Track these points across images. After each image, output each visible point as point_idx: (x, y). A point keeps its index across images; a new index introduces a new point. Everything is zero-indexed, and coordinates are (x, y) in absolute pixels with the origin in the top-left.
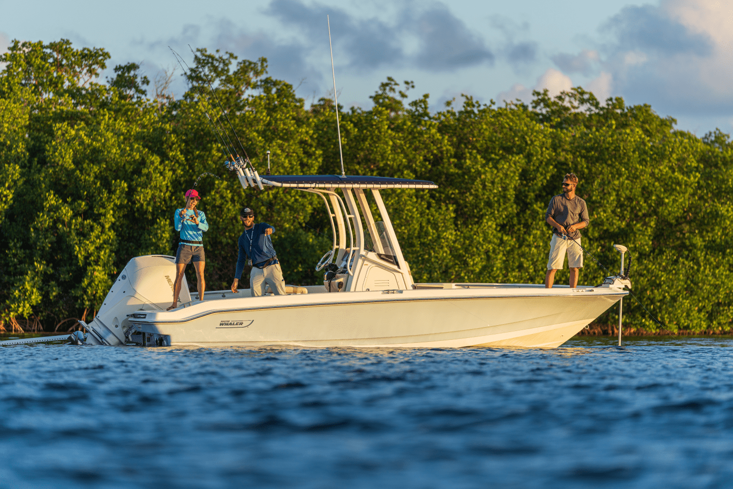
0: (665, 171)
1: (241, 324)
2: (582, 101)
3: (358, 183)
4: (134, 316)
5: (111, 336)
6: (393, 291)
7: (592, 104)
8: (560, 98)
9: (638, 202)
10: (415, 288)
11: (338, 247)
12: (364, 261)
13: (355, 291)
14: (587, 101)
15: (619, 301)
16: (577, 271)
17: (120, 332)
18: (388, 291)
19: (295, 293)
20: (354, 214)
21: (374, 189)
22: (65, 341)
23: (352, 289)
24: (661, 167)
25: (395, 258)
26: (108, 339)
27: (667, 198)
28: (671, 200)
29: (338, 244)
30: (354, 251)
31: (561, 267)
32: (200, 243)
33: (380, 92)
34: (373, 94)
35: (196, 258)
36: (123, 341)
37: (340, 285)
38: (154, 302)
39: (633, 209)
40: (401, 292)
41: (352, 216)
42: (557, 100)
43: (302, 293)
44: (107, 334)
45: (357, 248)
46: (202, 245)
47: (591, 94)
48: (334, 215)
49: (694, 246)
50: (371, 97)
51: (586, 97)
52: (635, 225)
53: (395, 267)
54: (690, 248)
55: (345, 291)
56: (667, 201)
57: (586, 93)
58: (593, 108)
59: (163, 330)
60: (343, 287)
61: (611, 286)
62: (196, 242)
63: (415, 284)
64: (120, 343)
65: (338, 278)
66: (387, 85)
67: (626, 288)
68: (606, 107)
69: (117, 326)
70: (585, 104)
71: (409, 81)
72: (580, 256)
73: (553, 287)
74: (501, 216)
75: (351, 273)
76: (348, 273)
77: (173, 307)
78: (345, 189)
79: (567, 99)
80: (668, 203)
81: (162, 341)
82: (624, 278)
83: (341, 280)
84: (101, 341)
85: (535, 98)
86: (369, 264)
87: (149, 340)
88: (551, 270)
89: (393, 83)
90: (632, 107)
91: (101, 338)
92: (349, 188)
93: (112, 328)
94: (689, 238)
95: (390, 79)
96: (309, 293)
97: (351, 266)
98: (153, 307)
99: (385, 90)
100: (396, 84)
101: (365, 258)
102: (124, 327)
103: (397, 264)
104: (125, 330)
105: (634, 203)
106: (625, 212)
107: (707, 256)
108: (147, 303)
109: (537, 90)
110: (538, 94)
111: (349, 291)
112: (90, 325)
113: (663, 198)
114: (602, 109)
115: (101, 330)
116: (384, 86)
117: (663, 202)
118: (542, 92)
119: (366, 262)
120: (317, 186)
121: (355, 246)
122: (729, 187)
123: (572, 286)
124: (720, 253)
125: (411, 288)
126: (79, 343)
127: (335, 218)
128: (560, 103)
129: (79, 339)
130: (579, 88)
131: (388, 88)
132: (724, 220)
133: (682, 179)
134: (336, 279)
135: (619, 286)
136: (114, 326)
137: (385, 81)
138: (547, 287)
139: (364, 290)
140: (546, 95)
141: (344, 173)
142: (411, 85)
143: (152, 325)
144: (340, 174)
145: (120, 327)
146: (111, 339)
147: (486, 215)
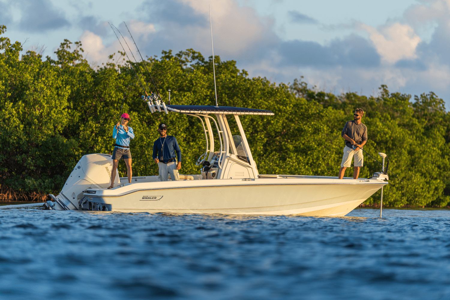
0: (272, 103)
1: (155, 198)
2: (193, 58)
3: (227, 111)
4: (88, 192)
5: (70, 204)
6: (249, 179)
7: (199, 60)
8: (179, 55)
9: (257, 123)
10: (259, 177)
11: (209, 151)
12: (229, 160)
13: (223, 179)
14: (197, 57)
15: (382, 188)
16: (359, 169)
17: (76, 202)
18: (246, 179)
19: (185, 179)
20: (223, 130)
21: (236, 115)
22: (41, 206)
23: (221, 177)
24: (270, 101)
25: (248, 158)
26: (68, 206)
27: (273, 120)
28: (275, 121)
29: (209, 149)
30: (223, 154)
31: (349, 166)
32: (128, 147)
33: (61, 49)
34: (57, 51)
35: (125, 157)
36: (78, 208)
37: (214, 174)
38: (98, 183)
39: (254, 126)
40: (254, 180)
41: (222, 132)
42: (177, 57)
43: (190, 179)
44: (68, 203)
45: (224, 152)
46: (129, 149)
47: (199, 54)
48: (207, 131)
49: (288, 149)
50: (55, 52)
51: (196, 55)
52: (257, 136)
53: (248, 164)
54: (286, 151)
55: (216, 178)
56: (272, 122)
57: (196, 53)
58: (200, 62)
59: (107, 201)
60: (215, 176)
61: (378, 178)
62: (125, 147)
63: (260, 175)
64: (76, 209)
65: (212, 170)
66: (64, 44)
67: (386, 180)
68: (209, 61)
69: (74, 198)
70: (195, 60)
71: (78, 41)
72: (362, 159)
73: (343, 179)
74: (180, 130)
75: (221, 167)
76: (219, 168)
77: (111, 187)
78: (218, 114)
79: (183, 56)
80: (273, 123)
81: (106, 207)
82: (385, 174)
83: (214, 172)
84: (64, 208)
85: (164, 55)
86: (232, 162)
87: (94, 207)
88: (343, 168)
89: (68, 43)
90: (226, 62)
91: (64, 205)
92: (220, 114)
93: (71, 199)
94: (285, 145)
95: (65, 40)
96: (194, 179)
97: (220, 163)
98: (97, 186)
99: (63, 47)
100: (70, 43)
101: (230, 158)
102: (78, 199)
103: (249, 162)
104: (79, 200)
105: (255, 123)
106: (249, 129)
107: (298, 156)
108: (93, 184)
109: (165, 50)
110: (165, 53)
111: (219, 179)
112: (57, 197)
113: (270, 120)
114: (206, 63)
115: (64, 201)
116: (62, 45)
117: (270, 122)
118: (168, 51)
119: (230, 161)
120: (202, 112)
121: (223, 150)
122: (309, 114)
123: (355, 178)
124: (304, 154)
125: (257, 178)
126: (50, 208)
127: (207, 133)
128: (179, 58)
129: (50, 206)
130: (191, 49)
131: (65, 46)
132: (307, 133)
133: (282, 108)
134: (210, 171)
135: (382, 178)
136: (72, 198)
137: (63, 42)
138: (340, 178)
139: (229, 178)
140: (171, 54)
141: (217, 104)
142: (79, 44)
143: (100, 198)
144: (216, 105)
145: (76, 199)
146: (70, 206)
147: (171, 129)
